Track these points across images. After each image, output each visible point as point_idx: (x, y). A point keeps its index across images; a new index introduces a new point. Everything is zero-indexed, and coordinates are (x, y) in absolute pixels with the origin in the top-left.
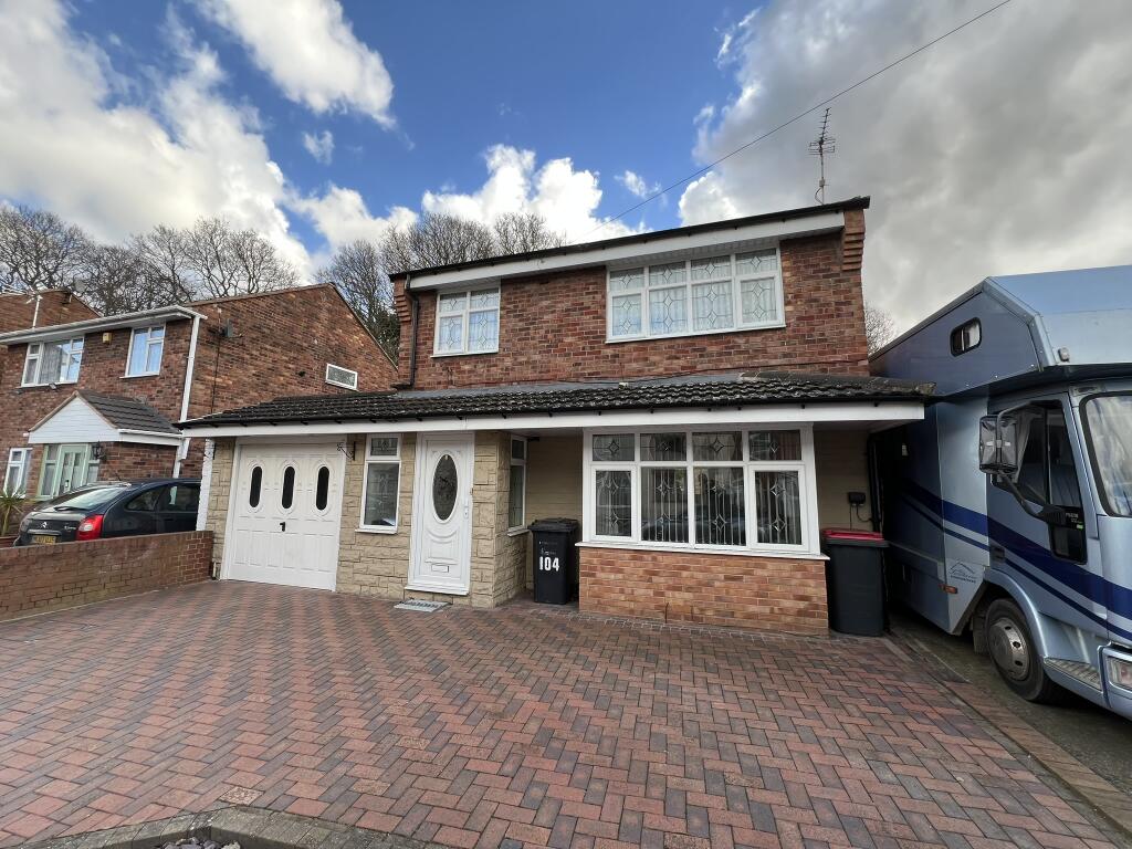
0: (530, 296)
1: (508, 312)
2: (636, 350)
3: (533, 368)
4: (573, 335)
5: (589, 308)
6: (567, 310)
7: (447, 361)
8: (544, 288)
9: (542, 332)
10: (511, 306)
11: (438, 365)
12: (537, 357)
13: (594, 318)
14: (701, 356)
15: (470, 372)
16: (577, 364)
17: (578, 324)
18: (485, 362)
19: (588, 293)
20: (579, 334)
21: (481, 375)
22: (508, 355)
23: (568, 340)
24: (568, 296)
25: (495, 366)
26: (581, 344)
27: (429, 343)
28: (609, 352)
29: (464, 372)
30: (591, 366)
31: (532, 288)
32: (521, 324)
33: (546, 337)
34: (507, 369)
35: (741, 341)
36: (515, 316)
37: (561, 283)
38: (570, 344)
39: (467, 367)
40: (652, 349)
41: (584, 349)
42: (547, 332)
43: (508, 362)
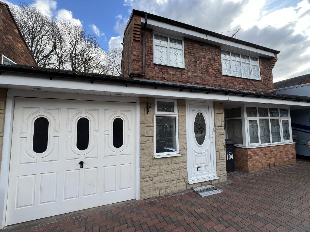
0: (197, 49)
1: (188, 53)
2: (231, 79)
3: (199, 79)
4: (212, 69)
5: (217, 60)
6: (210, 59)
7: (161, 67)
8: (201, 47)
9: (202, 65)
10: (189, 50)
11: (156, 68)
12: (201, 75)
13: (218, 65)
14: (246, 85)
15: (173, 75)
16: (214, 81)
17: (213, 65)
18: (180, 72)
19: (216, 55)
20: (214, 69)
21: (178, 78)
22: (189, 71)
23: (211, 70)
24: (210, 53)
25: (185, 75)
26: (215, 73)
27: (151, 56)
28: (223, 78)
29: (170, 74)
30: (218, 82)
31: (197, 46)
32: (194, 59)
33: (203, 67)
34: (189, 77)
35: (254, 82)
36: (191, 55)
37: (207, 48)
38: (212, 72)
39: (171, 73)
40: (235, 80)
41: (216, 75)
42: (204, 65)
43: (190, 74)
